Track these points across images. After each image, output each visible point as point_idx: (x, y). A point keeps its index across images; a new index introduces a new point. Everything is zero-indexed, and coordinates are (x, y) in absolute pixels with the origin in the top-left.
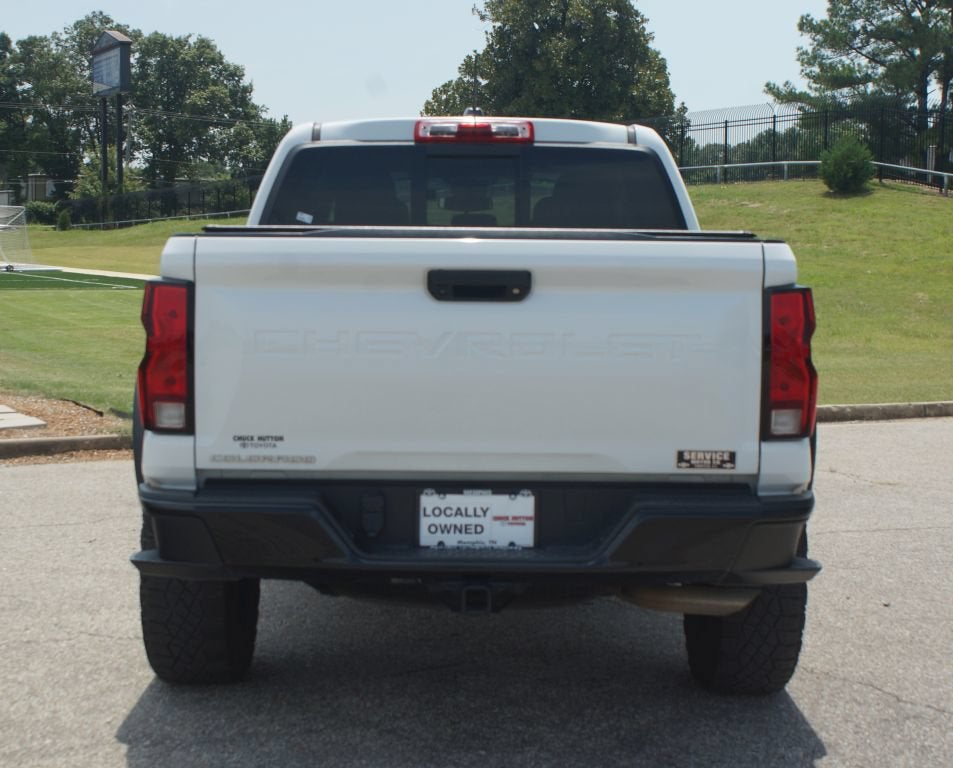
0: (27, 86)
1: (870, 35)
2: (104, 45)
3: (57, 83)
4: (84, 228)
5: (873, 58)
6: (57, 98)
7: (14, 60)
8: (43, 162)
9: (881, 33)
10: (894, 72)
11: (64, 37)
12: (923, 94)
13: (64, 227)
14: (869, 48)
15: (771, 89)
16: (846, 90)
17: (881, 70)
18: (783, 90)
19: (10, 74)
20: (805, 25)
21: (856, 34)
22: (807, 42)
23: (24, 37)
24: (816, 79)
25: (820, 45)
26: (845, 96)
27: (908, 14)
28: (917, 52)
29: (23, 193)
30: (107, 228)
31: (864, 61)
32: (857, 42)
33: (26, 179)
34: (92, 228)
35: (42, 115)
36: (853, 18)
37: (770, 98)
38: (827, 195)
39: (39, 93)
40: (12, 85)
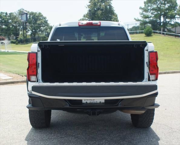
0: (10, 21)
1: (151, 10)
2: (23, 13)
3: (15, 20)
4: (20, 44)
5: (152, 13)
6: (15, 23)
7: (8, 16)
8: (13, 33)
9: (153, 9)
10: (155, 16)
11: (16, 12)
12: (160, 19)
13: (17, 44)
14: (151, 12)
15: (135, 19)
16: (147, 19)
17: (153, 15)
18: (137, 19)
19: (8, 19)
20: (140, 8)
21: (149, 10)
22: (141, 11)
23: (10, 13)
24: (143, 17)
25: (143, 11)
26: (147, 20)
27: (157, 6)
28: (159, 12)
29: (10, 39)
30: (24, 44)
31: (150, 14)
32: (149, 11)
33: (11, 36)
34: (22, 44)
35: (13, 26)
36: (148, 7)
37: (135, 20)
38: (145, 36)
39: (13, 22)
40: (8, 21)
